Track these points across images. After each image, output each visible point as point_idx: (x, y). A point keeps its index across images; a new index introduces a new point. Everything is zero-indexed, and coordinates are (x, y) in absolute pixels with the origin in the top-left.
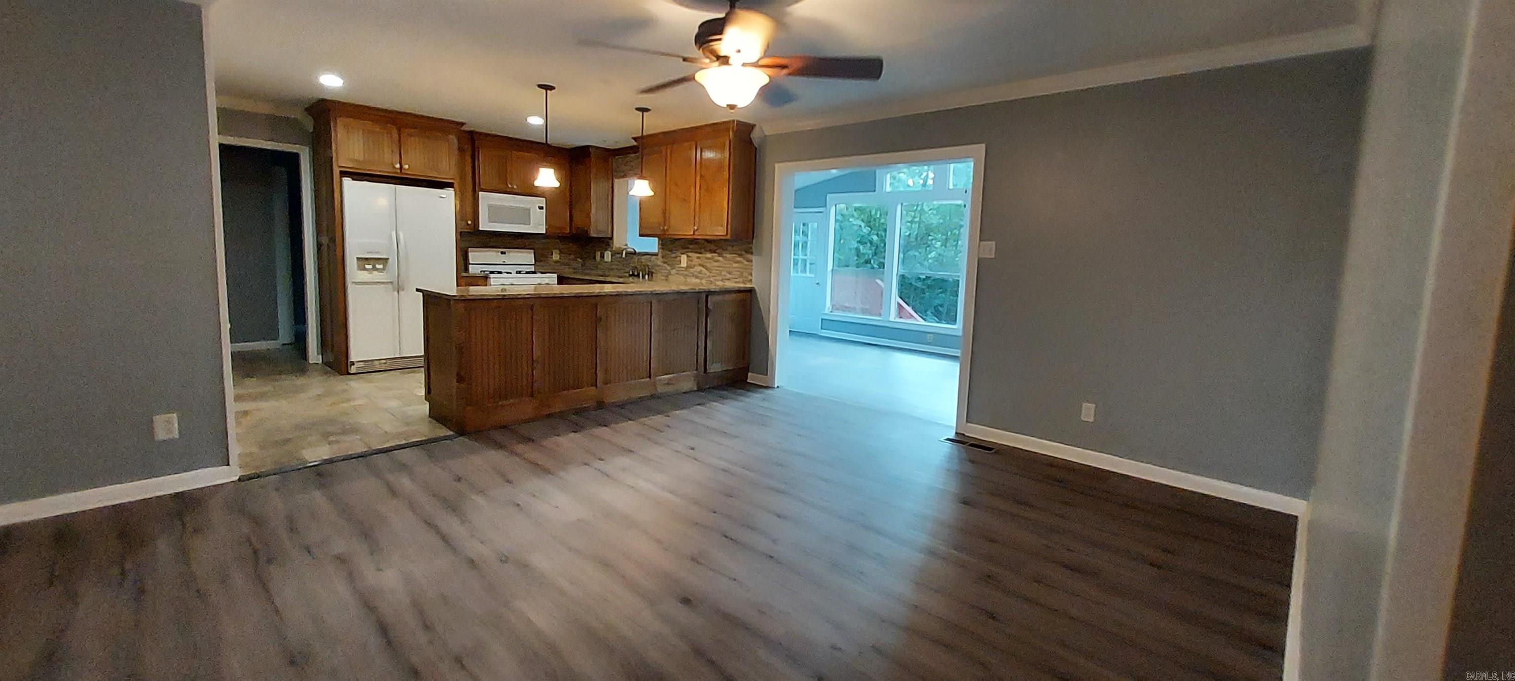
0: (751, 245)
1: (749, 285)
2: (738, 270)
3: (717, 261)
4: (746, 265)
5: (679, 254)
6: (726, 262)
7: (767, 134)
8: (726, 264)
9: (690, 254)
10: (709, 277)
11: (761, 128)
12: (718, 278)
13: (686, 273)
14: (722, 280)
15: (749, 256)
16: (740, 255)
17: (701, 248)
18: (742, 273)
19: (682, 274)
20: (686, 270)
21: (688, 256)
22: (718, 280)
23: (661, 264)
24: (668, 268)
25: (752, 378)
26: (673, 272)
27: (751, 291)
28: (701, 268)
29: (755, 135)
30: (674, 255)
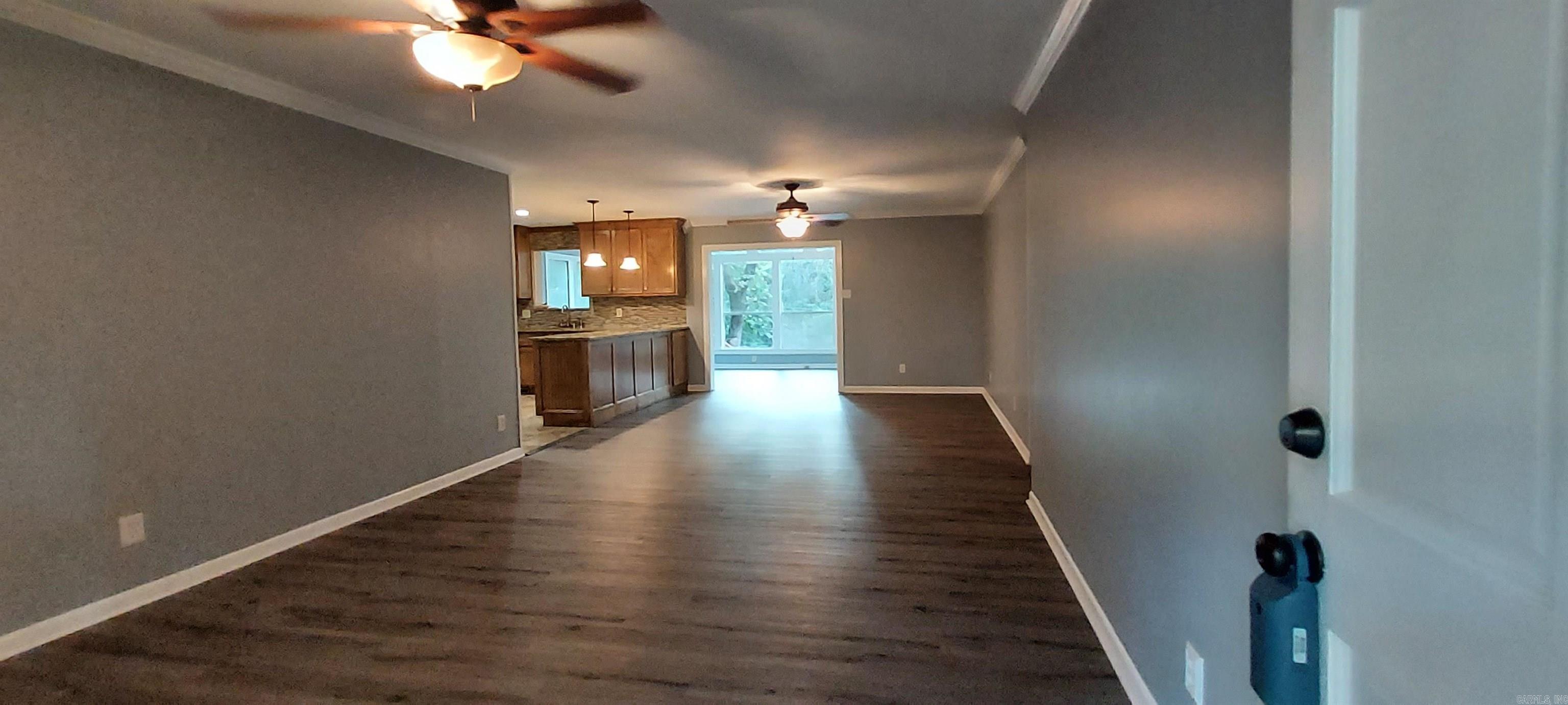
0: (684, 299)
1: (684, 326)
2: (674, 316)
3: (653, 311)
4: (679, 312)
5: (613, 308)
6: (661, 311)
7: (693, 226)
8: (661, 313)
9: (625, 308)
10: (646, 323)
11: (690, 223)
12: (655, 323)
13: (622, 321)
14: (659, 324)
15: (683, 307)
16: (675, 306)
17: (637, 303)
18: (676, 318)
19: (618, 323)
20: (622, 320)
21: (623, 309)
22: (655, 324)
23: (594, 316)
24: (603, 319)
25: (690, 388)
26: (608, 321)
27: (687, 329)
28: (637, 317)
29: (686, 226)
30: (607, 309)
